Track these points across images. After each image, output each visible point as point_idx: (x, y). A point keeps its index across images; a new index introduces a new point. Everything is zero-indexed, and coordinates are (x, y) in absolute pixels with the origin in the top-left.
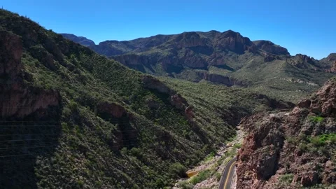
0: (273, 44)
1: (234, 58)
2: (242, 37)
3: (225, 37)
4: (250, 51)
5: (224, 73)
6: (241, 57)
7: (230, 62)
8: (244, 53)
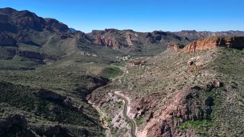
0: (58, 22)
1: (36, 35)
2: (37, 16)
3: (24, 16)
4: (47, 29)
5: (34, 49)
6: (41, 34)
7: (34, 39)
8: (43, 31)
